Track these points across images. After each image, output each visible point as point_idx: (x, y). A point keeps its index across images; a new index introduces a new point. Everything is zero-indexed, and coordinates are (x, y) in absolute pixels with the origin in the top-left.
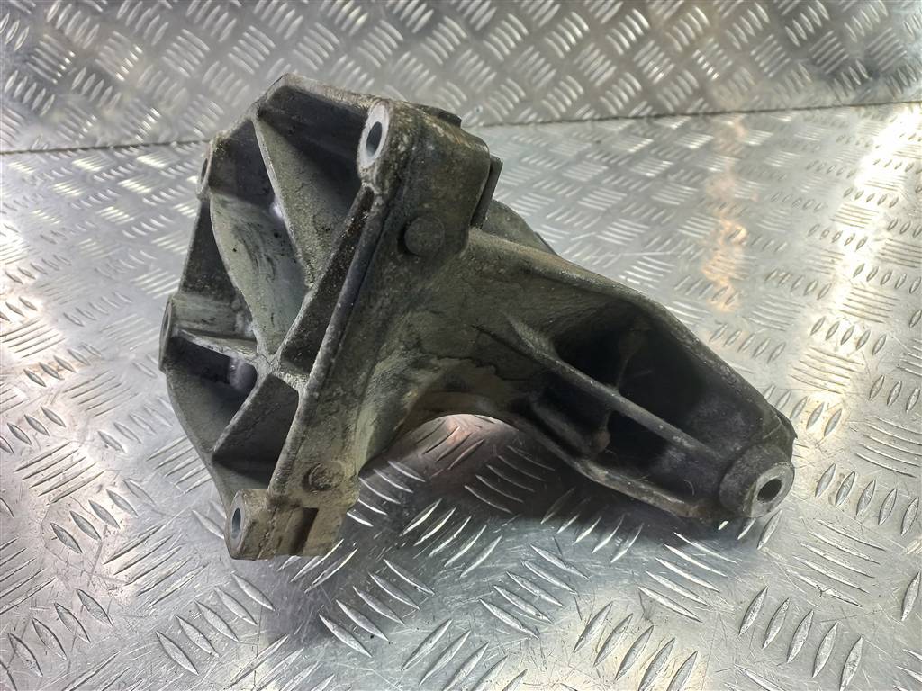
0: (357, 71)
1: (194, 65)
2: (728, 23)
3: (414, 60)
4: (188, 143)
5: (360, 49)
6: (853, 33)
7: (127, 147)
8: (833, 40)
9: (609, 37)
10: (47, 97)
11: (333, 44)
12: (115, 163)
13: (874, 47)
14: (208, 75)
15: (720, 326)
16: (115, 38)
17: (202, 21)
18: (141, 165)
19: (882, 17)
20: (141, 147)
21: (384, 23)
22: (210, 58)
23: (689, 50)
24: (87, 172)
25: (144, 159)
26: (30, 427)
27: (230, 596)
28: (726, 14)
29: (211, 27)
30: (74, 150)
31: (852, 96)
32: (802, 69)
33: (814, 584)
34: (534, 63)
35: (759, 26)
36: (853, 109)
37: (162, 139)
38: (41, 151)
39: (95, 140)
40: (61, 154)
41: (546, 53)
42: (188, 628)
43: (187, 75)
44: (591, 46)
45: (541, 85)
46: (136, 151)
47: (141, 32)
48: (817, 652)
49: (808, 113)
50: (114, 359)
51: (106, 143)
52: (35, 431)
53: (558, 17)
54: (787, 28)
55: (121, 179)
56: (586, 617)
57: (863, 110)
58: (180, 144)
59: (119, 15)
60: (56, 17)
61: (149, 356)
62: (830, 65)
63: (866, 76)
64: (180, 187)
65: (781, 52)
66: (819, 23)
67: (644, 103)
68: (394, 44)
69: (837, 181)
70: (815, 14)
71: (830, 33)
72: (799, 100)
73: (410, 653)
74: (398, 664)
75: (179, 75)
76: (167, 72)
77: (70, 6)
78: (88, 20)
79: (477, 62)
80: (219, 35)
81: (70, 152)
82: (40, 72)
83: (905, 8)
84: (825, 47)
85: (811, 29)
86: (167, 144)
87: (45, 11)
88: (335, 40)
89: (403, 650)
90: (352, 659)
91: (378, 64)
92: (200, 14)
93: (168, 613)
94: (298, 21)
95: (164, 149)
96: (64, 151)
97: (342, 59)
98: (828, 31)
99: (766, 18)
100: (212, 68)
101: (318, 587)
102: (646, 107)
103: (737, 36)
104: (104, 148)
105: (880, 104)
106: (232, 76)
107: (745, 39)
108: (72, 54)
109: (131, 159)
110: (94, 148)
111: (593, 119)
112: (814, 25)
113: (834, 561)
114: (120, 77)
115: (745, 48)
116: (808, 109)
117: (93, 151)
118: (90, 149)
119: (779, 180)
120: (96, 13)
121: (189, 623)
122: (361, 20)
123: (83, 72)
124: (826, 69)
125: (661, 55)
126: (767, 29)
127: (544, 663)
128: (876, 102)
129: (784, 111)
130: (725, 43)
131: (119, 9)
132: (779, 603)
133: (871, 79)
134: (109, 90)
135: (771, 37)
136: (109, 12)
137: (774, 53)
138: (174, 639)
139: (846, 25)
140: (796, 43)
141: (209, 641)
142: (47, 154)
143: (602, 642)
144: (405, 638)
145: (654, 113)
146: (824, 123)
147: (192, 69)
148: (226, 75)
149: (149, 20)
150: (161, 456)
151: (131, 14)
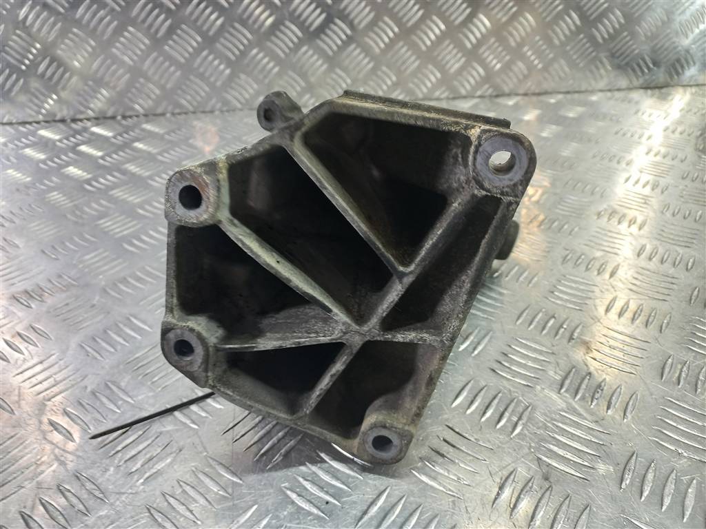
0: (266, 60)
1: (136, 55)
2: (549, 25)
3: (311, 52)
4: (130, 117)
5: (269, 44)
6: (642, 34)
7: (81, 120)
8: (628, 38)
9: (461, 35)
10: (17, 80)
11: (248, 39)
12: (72, 133)
13: (657, 44)
14: (148, 62)
15: (568, 252)
16: (74, 34)
17: (144, 21)
18: (93, 134)
19: (663, 23)
20: (93, 120)
21: (288, 23)
22: (150, 49)
23: (520, 45)
24: (50, 139)
25: (95, 129)
26: (22, 341)
27: (204, 473)
28: (548, 19)
29: (151, 26)
30: (38, 123)
31: (641, 81)
32: (605, 60)
33: (673, 448)
34: (403, 55)
35: (573, 28)
36: (642, 91)
37: (110, 113)
38: (10, 124)
39: (55, 115)
40: (28, 126)
41: (414, 47)
42: (172, 500)
43: (131, 63)
44: (447, 42)
45: (409, 71)
46: (89, 124)
47: (95, 29)
48: (684, 502)
49: (609, 94)
50: (87, 285)
51: (64, 117)
52: (26, 344)
53: (422, 19)
54: (593, 29)
55: (78, 145)
56: (498, 480)
57: (649, 92)
58: (124, 117)
59: (78, 16)
60: (26, 17)
61: (116, 282)
62: (625, 58)
63: (651, 66)
64: (127, 151)
65: (589, 47)
66: (617, 26)
67: (487, 86)
68: (295, 40)
69: (639, 143)
70: (615, 19)
71: (625, 34)
72: (602, 84)
73: (359, 514)
74: (351, 524)
75: (123, 62)
76: (115, 60)
77: (38, 8)
78: (52, 19)
79: (359, 54)
80: (157, 31)
81: (35, 125)
82: (12, 61)
83: (680, 14)
84: (621, 44)
85: (611, 31)
86: (113, 118)
87: (18, 11)
88: (249, 36)
89: (354, 512)
90: (313, 522)
91: (282, 55)
92: (143, 15)
93: (155, 490)
94: (219, 22)
95: (110, 122)
96: (30, 123)
97: (255, 51)
98: (624, 32)
99: (578, 22)
100: (151, 57)
101: (277, 464)
102: (488, 89)
103: (556, 34)
104: (63, 121)
105: (661, 88)
106: (167, 64)
107: (562, 38)
108: (38, 46)
109: (85, 129)
110: (55, 121)
111: (448, 98)
112: (614, 27)
113: (685, 429)
114: (76, 64)
115: (563, 44)
116: (610, 90)
117: (53, 124)
118: (51, 121)
119: (597, 142)
120: (59, 13)
121: (173, 497)
122: (270, 21)
123: (47, 61)
124: (622, 61)
125: (500, 49)
126: (578, 30)
127: (470, 518)
128: (659, 85)
129: (592, 92)
130: (548, 40)
131: (78, 10)
132: (648, 464)
133: (655, 68)
134: (67, 75)
135: (582, 36)
136: (69, 13)
137: (584, 48)
138: (162, 511)
139: (637, 28)
140: (600, 40)
141: (191, 512)
142: (16, 126)
143: (513, 500)
144: (355, 503)
145: (494, 94)
146: (623, 101)
147: (135, 58)
148: (162, 63)
149: (101, 20)
150: (134, 362)
151: (88, 14)
